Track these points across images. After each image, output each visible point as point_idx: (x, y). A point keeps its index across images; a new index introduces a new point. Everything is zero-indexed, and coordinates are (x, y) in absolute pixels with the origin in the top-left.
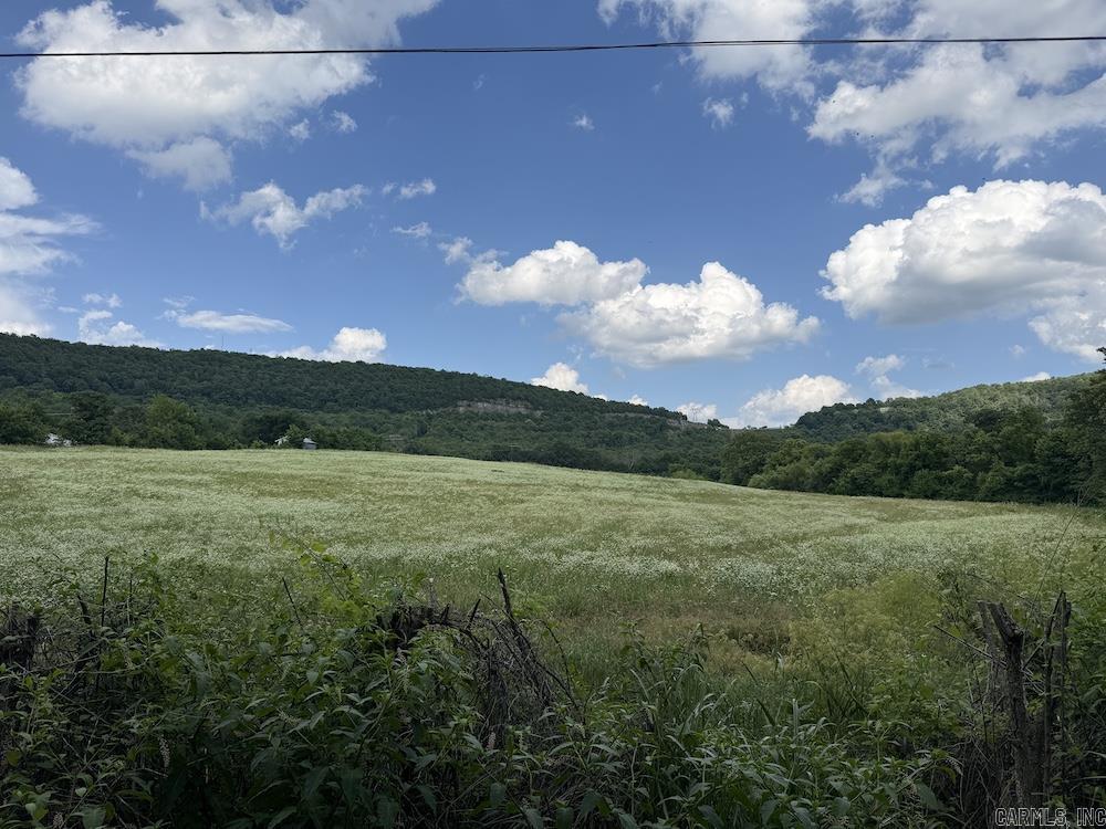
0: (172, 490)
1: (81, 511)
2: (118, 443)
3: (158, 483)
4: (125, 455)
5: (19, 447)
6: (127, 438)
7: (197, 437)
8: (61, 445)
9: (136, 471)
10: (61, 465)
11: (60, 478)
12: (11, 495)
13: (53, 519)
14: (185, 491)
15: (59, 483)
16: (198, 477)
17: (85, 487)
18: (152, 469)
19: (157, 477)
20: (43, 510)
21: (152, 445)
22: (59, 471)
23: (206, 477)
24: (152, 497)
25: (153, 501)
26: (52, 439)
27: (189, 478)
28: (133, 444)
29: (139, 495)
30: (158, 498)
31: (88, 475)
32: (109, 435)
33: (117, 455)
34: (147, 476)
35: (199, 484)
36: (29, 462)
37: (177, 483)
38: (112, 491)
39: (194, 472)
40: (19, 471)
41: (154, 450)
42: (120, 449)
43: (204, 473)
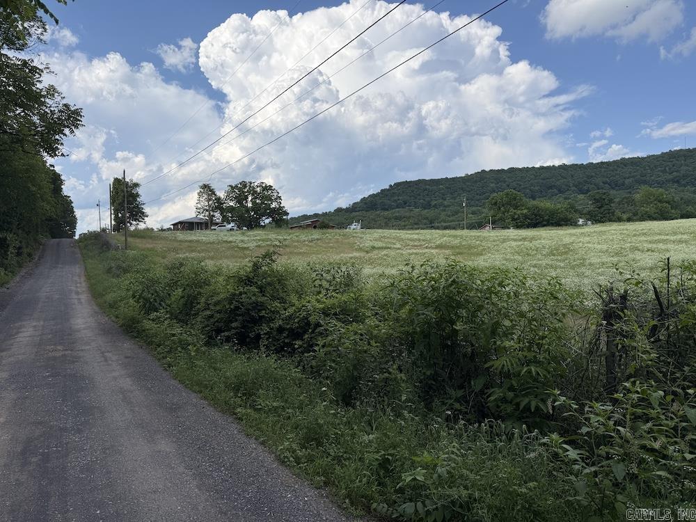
0: (661, 246)
1: (605, 260)
2: (619, 220)
3: (650, 242)
4: (625, 227)
5: (564, 228)
6: (625, 216)
7: (673, 211)
8: (586, 225)
9: (635, 235)
10: (589, 235)
11: (589, 242)
12: (566, 253)
13: (590, 264)
14: (670, 246)
15: (590, 245)
16: (679, 237)
17: (605, 247)
18: (645, 234)
19: (649, 238)
20: (584, 259)
21: (642, 219)
22: (587, 239)
23: (685, 237)
24: (648, 250)
25: (649, 253)
26: (581, 221)
27: (672, 238)
28: (629, 220)
29: (639, 250)
30: (653, 251)
31: (605, 240)
32: (613, 215)
33: (622, 227)
34: (643, 238)
35: (680, 242)
36: (571, 235)
37: (659, 241)
38: (621, 248)
39: (675, 233)
40: (567, 240)
41: (643, 222)
42: (621, 223)
43: (682, 234)
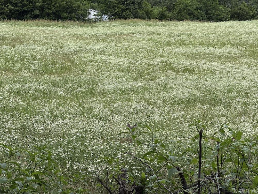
0: (203, 64)
1: (125, 85)
2: (148, 16)
3: (189, 57)
4: (156, 28)
5: (67, 23)
6: (156, 11)
7: (221, 7)
8: (100, 20)
9: (169, 44)
10: (103, 40)
11: (102, 53)
12: (67, 69)
13: (104, 93)
14: (215, 65)
15: (104, 57)
16: (227, 50)
17: (125, 61)
18: (182, 43)
19: (188, 50)
20: (95, 83)
21: (179, 18)
22: (101, 46)
23: (235, 50)
24: (185, 71)
25: (187, 75)
26: (93, 14)
27: (218, 51)
28: (162, 17)
29: (173, 69)
30: (191, 72)
31: (127, 49)
32: (140, 7)
33: (151, 29)
34: (179, 50)
35: (228, 58)
36: (77, 37)
37: (208, 57)
38: (149, 65)
39: (222, 44)
40: (70, 46)
41: (181, 23)
42: (151, 22)
43: (232, 45)
